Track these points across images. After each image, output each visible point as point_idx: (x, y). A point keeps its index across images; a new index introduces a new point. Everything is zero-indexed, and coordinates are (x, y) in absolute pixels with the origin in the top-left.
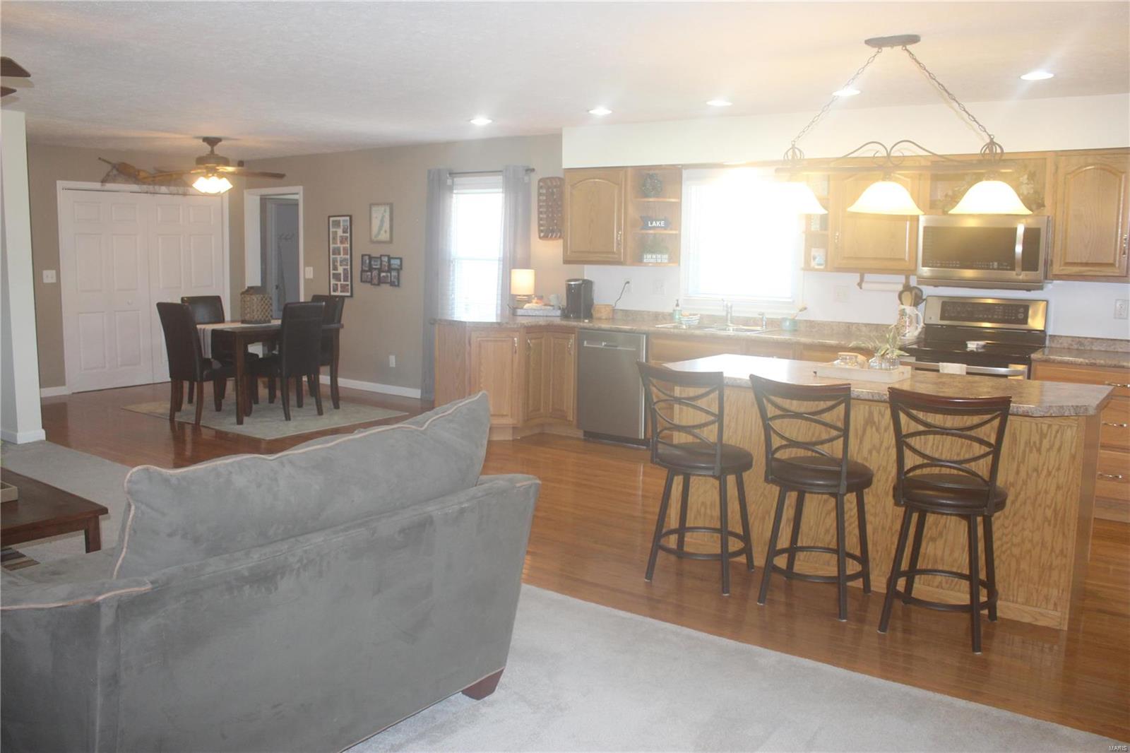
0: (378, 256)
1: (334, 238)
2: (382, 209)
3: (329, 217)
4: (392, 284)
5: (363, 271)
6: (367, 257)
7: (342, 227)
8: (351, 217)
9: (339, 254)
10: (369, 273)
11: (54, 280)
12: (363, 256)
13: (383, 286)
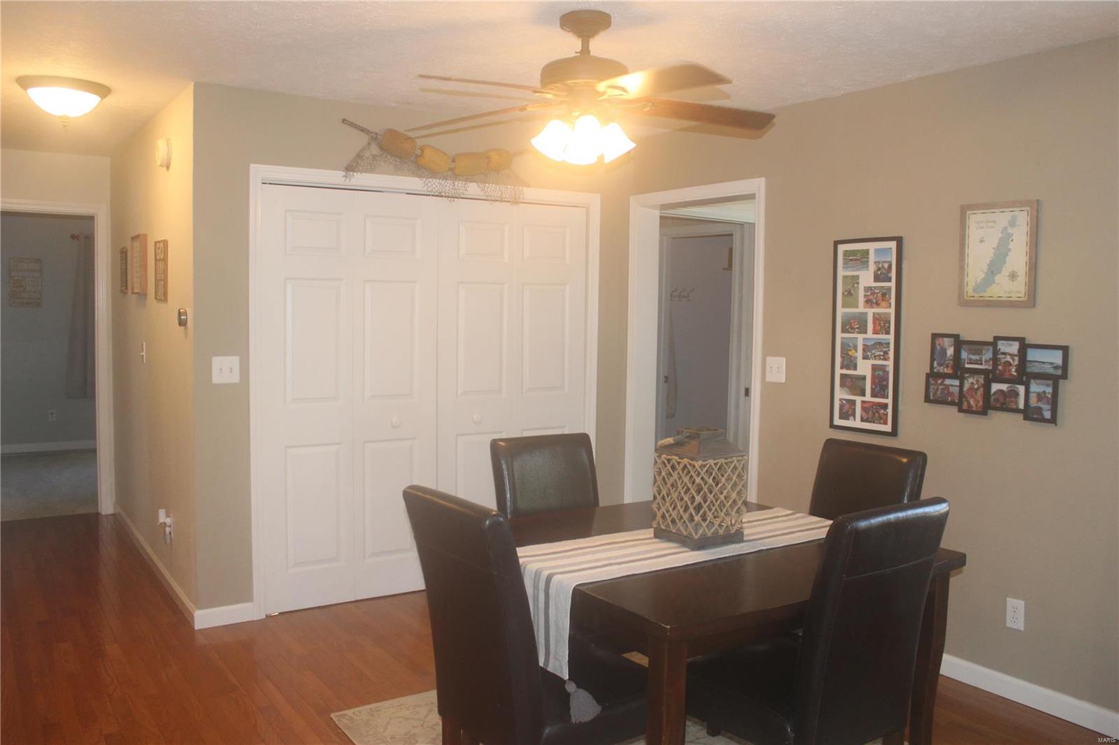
1: (849, 294)
2: (1002, 218)
3: (836, 243)
5: (932, 376)
6: (947, 342)
7: (872, 267)
8: (899, 241)
11: (235, 378)
13: (999, 420)
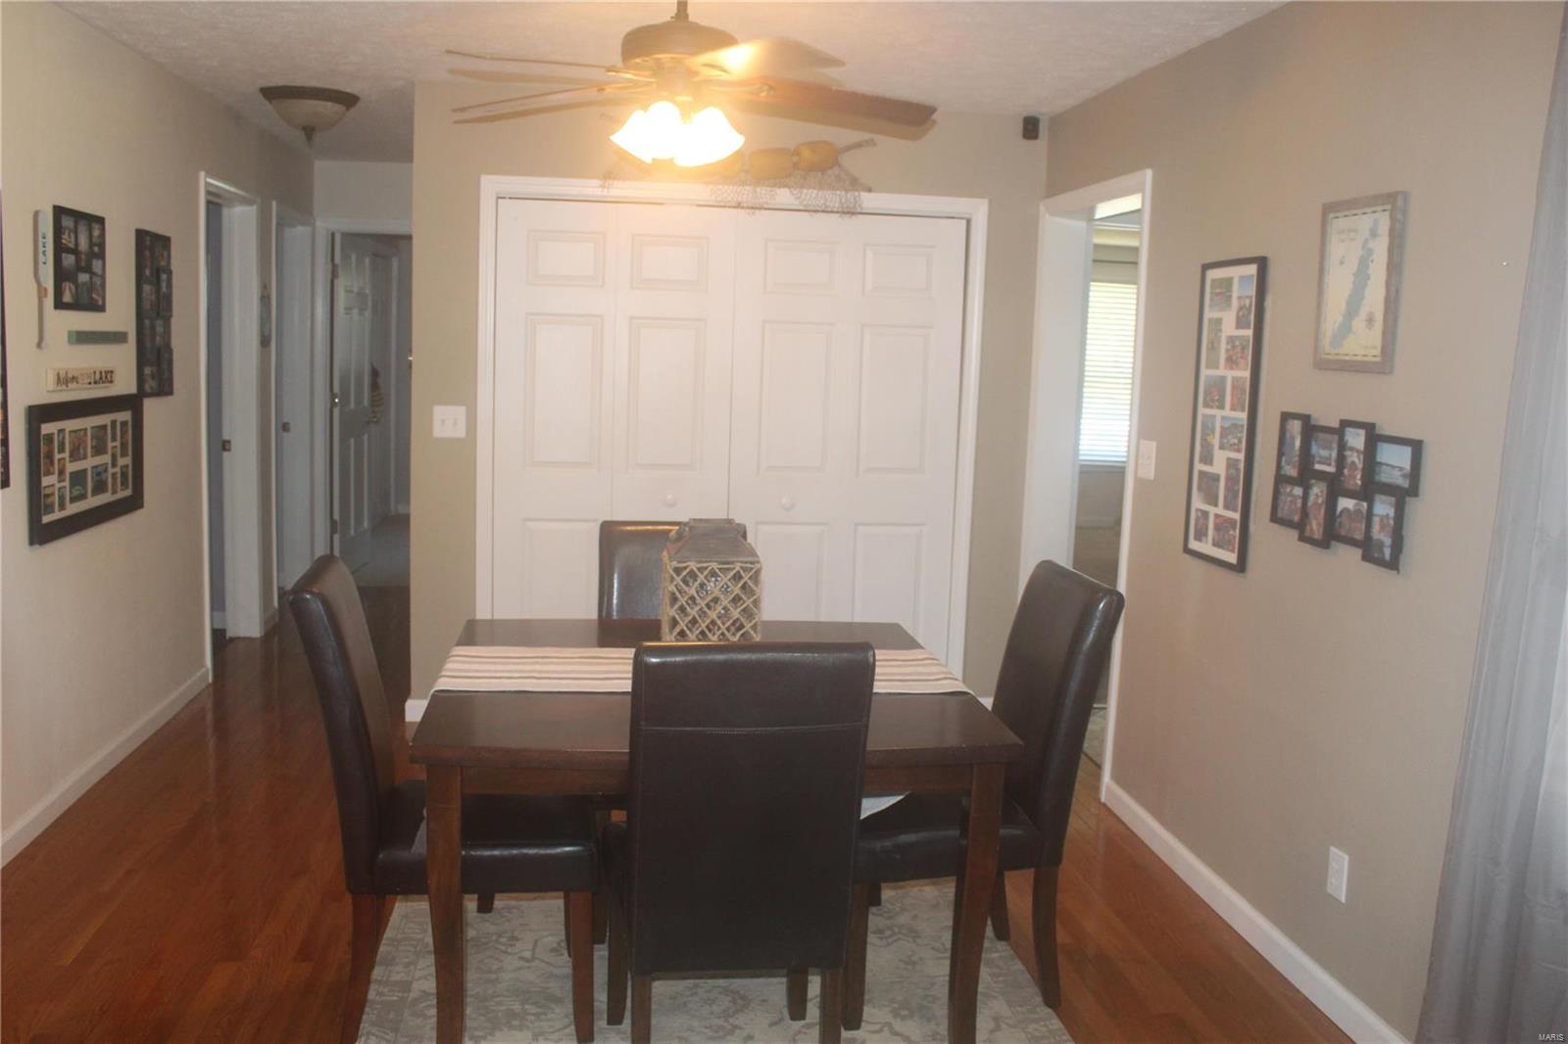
0: (1335, 424)
1: (1213, 347)
2: (1364, 222)
3: (1206, 267)
4: (1369, 551)
5: (1280, 480)
6: (1295, 426)
8: (1262, 263)
9: (1221, 407)
10: (1298, 491)
12: (1285, 417)
